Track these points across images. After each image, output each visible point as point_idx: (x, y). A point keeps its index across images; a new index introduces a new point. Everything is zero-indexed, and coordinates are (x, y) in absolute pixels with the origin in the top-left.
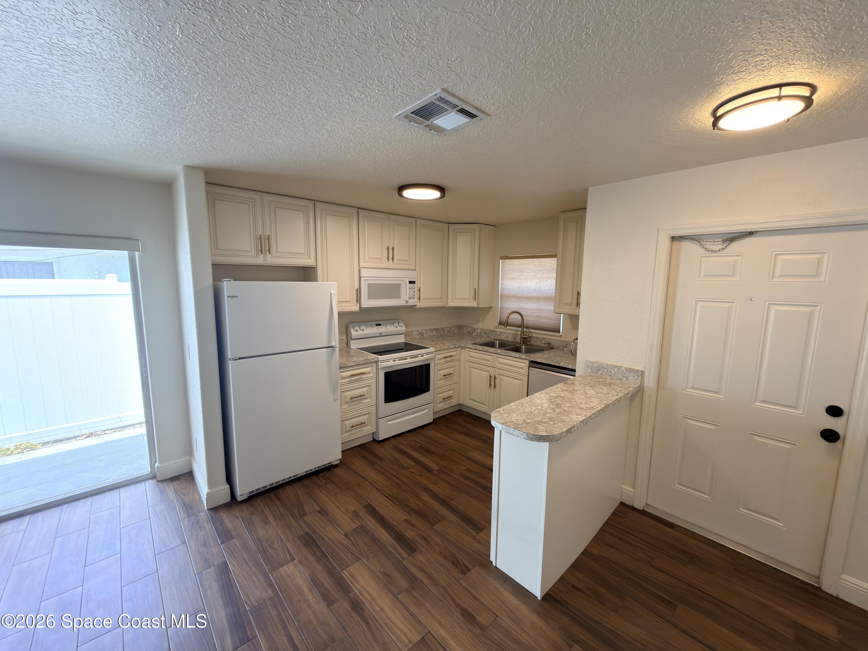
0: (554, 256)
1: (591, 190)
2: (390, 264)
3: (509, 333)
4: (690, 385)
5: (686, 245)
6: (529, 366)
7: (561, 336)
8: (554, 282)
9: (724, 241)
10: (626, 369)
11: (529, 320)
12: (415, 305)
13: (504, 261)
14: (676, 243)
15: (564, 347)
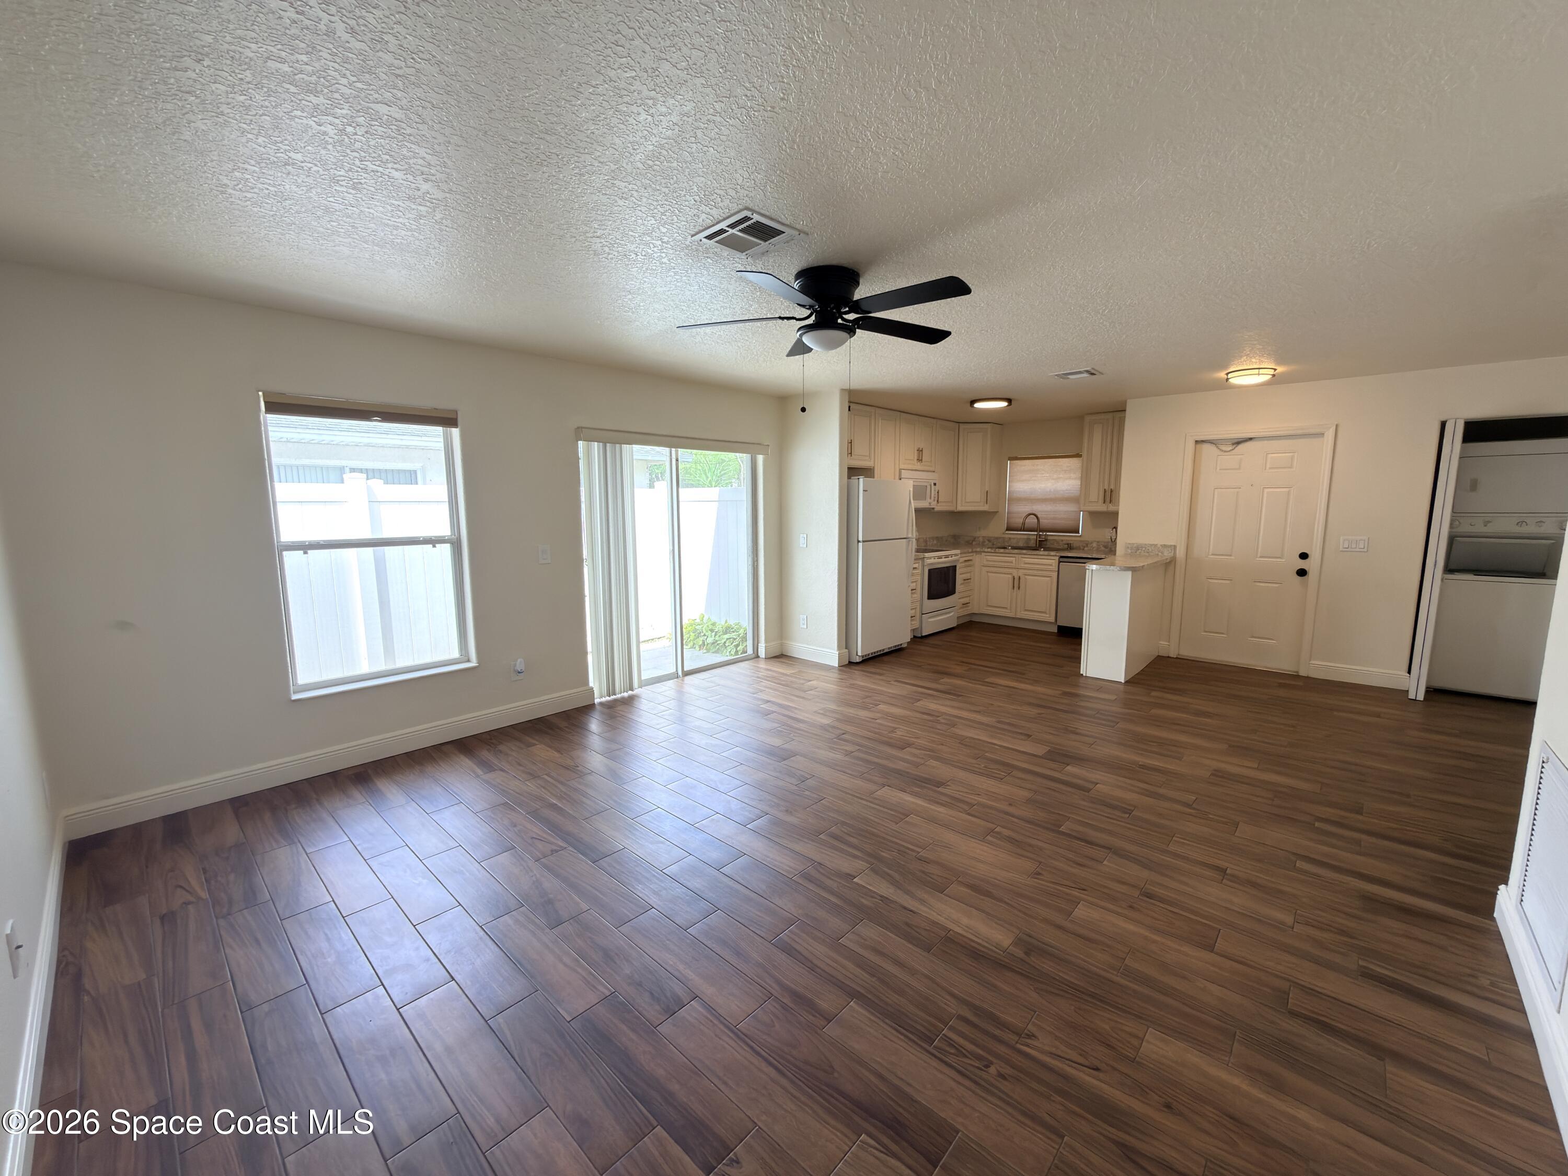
0: (1078, 456)
1: (1128, 401)
2: (918, 466)
3: (1020, 539)
4: (1211, 553)
5: (1206, 447)
6: (1060, 562)
7: (1081, 536)
8: (1078, 482)
9: (1233, 444)
10: (1161, 545)
11: (1044, 522)
12: (933, 508)
13: (1012, 462)
14: (1199, 446)
15: (1084, 547)
